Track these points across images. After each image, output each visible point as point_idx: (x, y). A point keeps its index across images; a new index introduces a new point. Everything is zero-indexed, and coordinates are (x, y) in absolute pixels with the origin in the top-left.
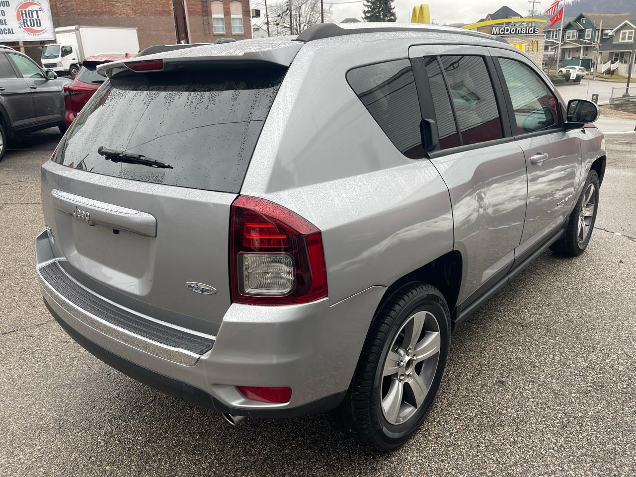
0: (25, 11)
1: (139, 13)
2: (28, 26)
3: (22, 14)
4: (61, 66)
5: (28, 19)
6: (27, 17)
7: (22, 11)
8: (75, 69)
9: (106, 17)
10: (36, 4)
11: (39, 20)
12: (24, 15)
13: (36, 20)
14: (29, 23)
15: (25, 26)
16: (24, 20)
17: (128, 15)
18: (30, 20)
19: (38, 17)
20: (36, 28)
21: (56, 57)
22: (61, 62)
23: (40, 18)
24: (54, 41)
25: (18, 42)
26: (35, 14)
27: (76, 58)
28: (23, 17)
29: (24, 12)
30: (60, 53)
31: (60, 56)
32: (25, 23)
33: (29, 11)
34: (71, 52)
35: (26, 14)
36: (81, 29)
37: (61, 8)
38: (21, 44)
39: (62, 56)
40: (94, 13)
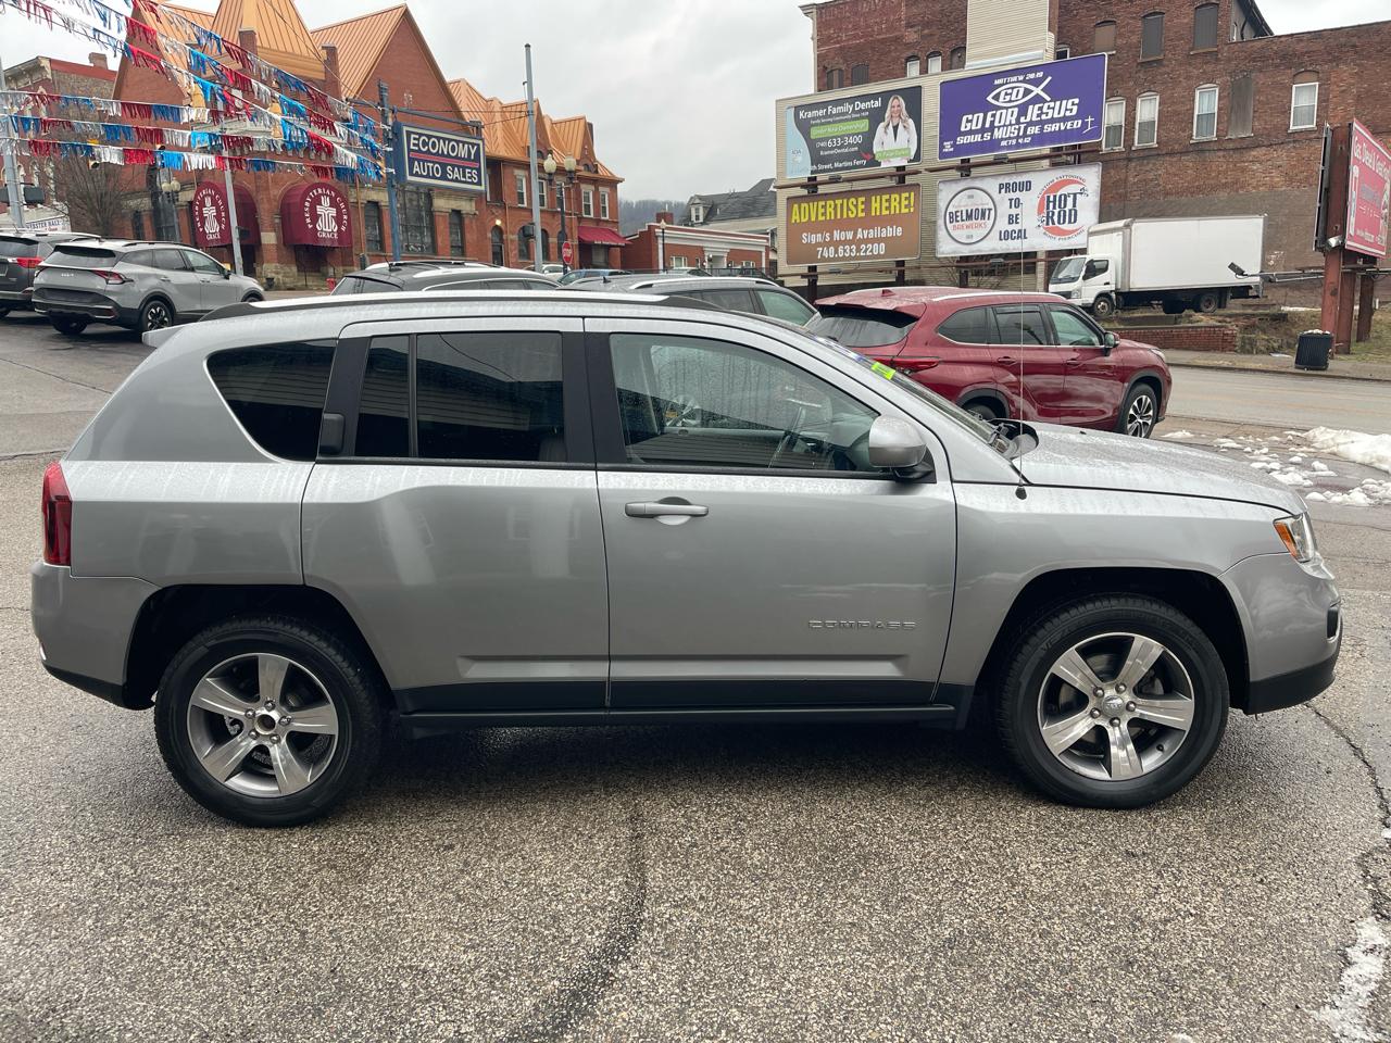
0: (1055, 196)
1: (1300, 181)
2: (1053, 223)
3: (1048, 201)
4: (1079, 297)
5: (1056, 212)
6: (1054, 208)
7: (1049, 197)
8: (1105, 301)
9: (1223, 195)
10: (1078, 183)
11: (1076, 211)
12: (1051, 204)
13: (1070, 211)
14: (1056, 218)
15: (1048, 224)
16: (1048, 213)
17: (1273, 187)
18: (1059, 213)
19: (1074, 205)
20: (1066, 226)
21: (1074, 280)
22: (1079, 290)
23: (1077, 208)
24: (1084, 251)
25: (1036, 253)
26: (1070, 201)
27: (1113, 281)
28: (1048, 208)
29: (1051, 199)
30: (1083, 273)
31: (1081, 278)
32: (1049, 218)
33: (1060, 196)
34: (1105, 270)
35: (1054, 202)
36: (1134, 226)
37: (1134, 183)
38: (1041, 256)
39: (1085, 278)
40: (1199, 189)
